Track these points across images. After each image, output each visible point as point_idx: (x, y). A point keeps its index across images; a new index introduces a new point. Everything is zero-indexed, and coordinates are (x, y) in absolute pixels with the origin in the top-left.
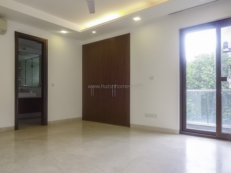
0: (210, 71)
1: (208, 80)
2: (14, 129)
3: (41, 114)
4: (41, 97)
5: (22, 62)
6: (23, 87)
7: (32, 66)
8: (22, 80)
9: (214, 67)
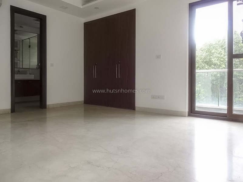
0: (222, 54)
1: (219, 64)
2: (10, 112)
3: (39, 98)
4: (39, 79)
5: (19, 42)
6: (20, 68)
7: (30, 46)
8: (19, 61)
9: (225, 50)
